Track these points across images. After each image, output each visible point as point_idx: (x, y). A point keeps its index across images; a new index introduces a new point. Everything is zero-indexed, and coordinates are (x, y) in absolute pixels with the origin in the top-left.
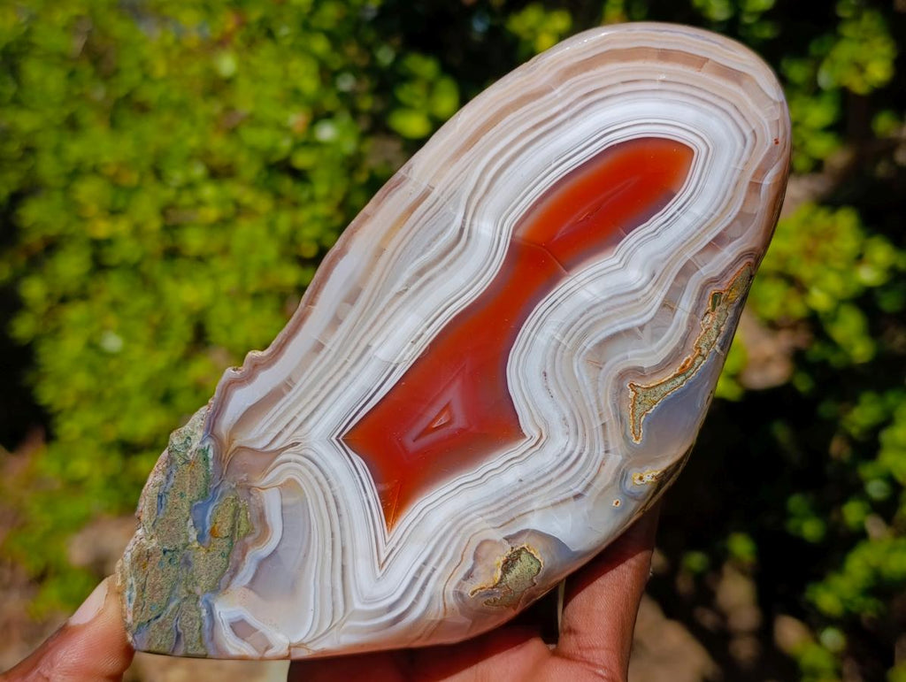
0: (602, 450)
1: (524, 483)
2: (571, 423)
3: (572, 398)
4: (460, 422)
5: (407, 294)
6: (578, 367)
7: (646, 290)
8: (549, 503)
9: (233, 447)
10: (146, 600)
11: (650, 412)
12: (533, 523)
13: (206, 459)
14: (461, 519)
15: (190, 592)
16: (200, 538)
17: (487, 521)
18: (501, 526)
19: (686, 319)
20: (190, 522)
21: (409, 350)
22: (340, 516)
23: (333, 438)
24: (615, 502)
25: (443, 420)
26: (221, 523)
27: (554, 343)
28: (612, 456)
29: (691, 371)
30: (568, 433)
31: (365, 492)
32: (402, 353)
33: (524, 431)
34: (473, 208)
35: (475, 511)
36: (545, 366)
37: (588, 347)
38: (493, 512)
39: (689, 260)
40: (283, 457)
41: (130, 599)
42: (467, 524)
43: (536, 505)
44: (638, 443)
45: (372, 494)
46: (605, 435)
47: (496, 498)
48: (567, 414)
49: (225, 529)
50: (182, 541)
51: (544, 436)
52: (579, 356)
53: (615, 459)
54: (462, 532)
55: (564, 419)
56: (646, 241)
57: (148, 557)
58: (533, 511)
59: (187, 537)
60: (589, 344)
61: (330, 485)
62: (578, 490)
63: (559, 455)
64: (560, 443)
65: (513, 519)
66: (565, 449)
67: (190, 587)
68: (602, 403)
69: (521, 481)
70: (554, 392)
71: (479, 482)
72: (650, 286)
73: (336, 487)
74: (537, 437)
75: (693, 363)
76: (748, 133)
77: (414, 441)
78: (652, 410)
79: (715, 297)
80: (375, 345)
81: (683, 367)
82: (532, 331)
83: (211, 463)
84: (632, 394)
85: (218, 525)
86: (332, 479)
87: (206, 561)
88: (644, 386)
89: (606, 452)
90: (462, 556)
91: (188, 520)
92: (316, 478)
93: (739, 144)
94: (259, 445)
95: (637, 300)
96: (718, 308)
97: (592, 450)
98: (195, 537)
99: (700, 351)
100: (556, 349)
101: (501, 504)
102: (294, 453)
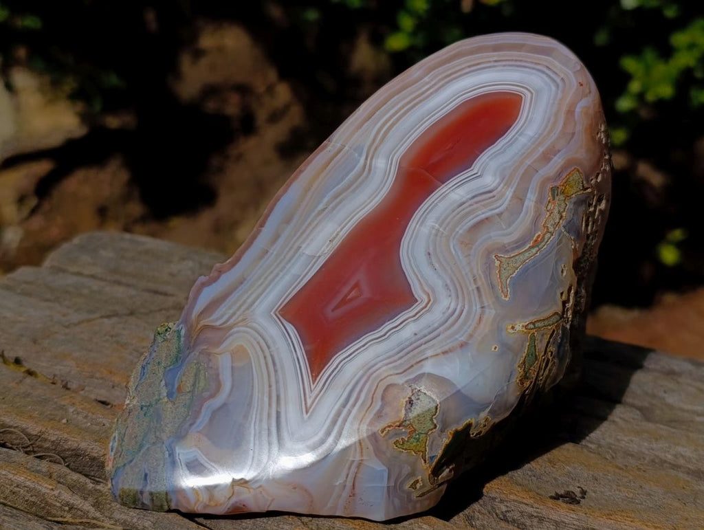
0: (479, 306)
1: (418, 336)
2: (451, 288)
3: (451, 268)
4: (367, 294)
5: (327, 211)
6: (454, 247)
7: (499, 189)
8: (439, 351)
9: (199, 327)
10: (124, 448)
11: (514, 275)
12: (428, 367)
13: (179, 337)
14: (370, 369)
15: (157, 437)
16: (170, 395)
17: (390, 369)
18: (403, 372)
19: (533, 206)
20: (163, 383)
21: (327, 246)
22: (276, 371)
23: (272, 313)
24: (494, 347)
25: (353, 293)
26: (186, 381)
27: (434, 232)
28: (487, 311)
29: (543, 244)
30: (450, 296)
31: (296, 351)
32: (322, 249)
33: (416, 296)
34: (372, 153)
35: (381, 361)
36: (429, 248)
37: (461, 232)
38: (395, 361)
39: (529, 166)
40: (235, 329)
41: (112, 449)
42: (375, 372)
43: (429, 353)
44: (507, 299)
45: (301, 353)
46: (480, 296)
47: (397, 350)
48: (448, 282)
49: (188, 386)
50: (157, 397)
51: (432, 300)
52: (454, 239)
53: (490, 314)
54: (371, 378)
55: (446, 285)
56: (495, 156)
57: (129, 413)
58: (427, 358)
59: (160, 394)
60: (461, 230)
61: (269, 347)
62: (463, 339)
63: (444, 313)
64: (445, 303)
65: (412, 366)
66: (449, 308)
67: (158, 434)
68: (475, 271)
69: (416, 334)
70: (437, 266)
71: (383, 338)
72: (502, 185)
73: (273, 348)
74: (426, 301)
75: (543, 238)
76: (558, 80)
77: (333, 311)
78: (515, 274)
79: (553, 190)
80: (304, 246)
81: (536, 241)
82: (417, 224)
83: (182, 339)
84: (497, 263)
85: (183, 383)
86: (270, 342)
87: (172, 412)
88: (506, 257)
89: (482, 307)
90: (373, 398)
91: (161, 381)
92: (258, 343)
93: (554, 88)
94: (218, 323)
95: (494, 196)
96: (557, 198)
97: (470, 307)
98: (165, 394)
99: (548, 229)
100: (436, 235)
101: (401, 354)
102: (242, 326)
